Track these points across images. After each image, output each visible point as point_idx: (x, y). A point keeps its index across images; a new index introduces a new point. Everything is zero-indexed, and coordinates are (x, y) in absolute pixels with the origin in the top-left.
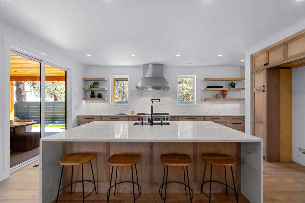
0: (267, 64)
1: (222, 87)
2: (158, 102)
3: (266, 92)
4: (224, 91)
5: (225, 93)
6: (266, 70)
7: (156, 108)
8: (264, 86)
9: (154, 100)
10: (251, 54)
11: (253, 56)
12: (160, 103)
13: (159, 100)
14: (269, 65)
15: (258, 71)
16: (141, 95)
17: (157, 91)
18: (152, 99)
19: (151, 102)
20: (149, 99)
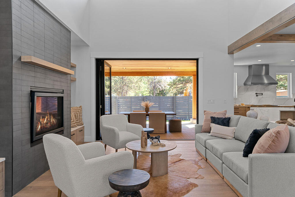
7: (259, 100)
12: (262, 97)
13: (261, 94)
16: (247, 90)
17: (260, 86)
18: (256, 93)
19: (255, 95)
20: (253, 93)
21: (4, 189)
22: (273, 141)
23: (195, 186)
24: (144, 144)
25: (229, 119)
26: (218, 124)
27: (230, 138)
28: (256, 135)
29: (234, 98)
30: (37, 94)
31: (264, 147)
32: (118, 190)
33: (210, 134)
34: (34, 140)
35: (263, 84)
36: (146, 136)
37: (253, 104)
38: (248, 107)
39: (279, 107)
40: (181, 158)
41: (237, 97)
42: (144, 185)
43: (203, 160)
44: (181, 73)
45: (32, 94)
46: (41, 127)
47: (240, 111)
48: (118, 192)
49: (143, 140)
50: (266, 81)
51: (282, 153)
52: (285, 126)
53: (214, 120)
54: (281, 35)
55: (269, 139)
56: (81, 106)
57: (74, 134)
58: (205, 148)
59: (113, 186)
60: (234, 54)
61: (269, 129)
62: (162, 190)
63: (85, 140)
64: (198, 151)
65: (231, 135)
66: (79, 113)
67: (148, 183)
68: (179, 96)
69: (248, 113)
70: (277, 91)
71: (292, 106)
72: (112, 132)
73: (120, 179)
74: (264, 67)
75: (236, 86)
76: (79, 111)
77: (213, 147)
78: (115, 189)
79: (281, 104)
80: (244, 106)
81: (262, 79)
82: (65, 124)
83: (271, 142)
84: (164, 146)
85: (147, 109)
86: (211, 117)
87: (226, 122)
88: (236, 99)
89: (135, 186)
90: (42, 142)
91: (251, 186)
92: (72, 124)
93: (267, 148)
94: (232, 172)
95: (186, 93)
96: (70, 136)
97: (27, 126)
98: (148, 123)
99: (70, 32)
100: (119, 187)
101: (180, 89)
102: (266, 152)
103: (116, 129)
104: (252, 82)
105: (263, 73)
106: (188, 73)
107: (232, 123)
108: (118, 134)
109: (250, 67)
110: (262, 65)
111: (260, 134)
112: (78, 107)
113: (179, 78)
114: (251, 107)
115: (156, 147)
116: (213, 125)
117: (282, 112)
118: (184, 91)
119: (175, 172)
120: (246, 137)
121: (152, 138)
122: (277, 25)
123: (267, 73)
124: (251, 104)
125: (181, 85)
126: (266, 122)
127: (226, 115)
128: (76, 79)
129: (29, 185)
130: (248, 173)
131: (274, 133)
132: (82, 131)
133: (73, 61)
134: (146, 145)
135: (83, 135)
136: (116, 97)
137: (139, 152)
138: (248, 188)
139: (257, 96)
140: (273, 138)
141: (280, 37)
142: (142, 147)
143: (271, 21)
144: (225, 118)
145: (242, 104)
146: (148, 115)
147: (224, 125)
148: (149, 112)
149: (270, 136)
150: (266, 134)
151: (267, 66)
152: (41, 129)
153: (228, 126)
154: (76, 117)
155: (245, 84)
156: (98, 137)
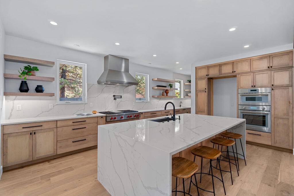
0: (208, 75)
1: (166, 87)
2: (120, 99)
3: (207, 93)
4: (167, 90)
5: (167, 91)
6: (207, 78)
7: (118, 105)
8: (206, 89)
9: (116, 97)
10: (196, 66)
11: (197, 68)
12: (121, 100)
13: (120, 97)
14: (209, 76)
15: (201, 78)
16: (102, 91)
17: (118, 86)
19: (113, 98)
20: (110, 95)
35: (122, 83)
38: (102, 117)
47: (89, 124)
50: (125, 80)
74: (123, 62)
75: (86, 84)
104: (108, 79)
105: (123, 69)
109: (106, 57)
110: (122, 58)
123: (127, 70)
145: (95, 112)
151: (127, 60)
155: (99, 82)
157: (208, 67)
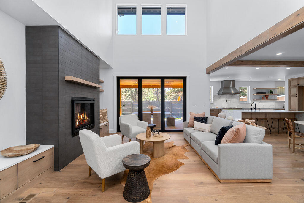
1: (265, 93)
3: (297, 97)
5: (267, 96)
6: (297, 87)
7: (228, 105)
8: (296, 94)
11: (289, 79)
12: (230, 102)
14: (299, 85)
15: (293, 87)
16: (220, 97)
17: (229, 95)
18: (226, 100)
19: (226, 101)
20: (224, 100)
21: (53, 166)
22: (235, 135)
23: (182, 164)
24: (148, 136)
25: (207, 118)
26: (199, 121)
27: (207, 131)
28: (224, 131)
29: (211, 103)
30: (75, 102)
31: (229, 139)
32: (128, 169)
33: (193, 129)
34: (74, 132)
35: (231, 93)
36: (150, 130)
37: (224, 107)
38: (221, 109)
39: (241, 109)
40: (174, 144)
41: (213, 102)
42: (146, 165)
43: (189, 146)
44: (175, 86)
45: (73, 102)
46: (79, 124)
47: (215, 112)
48: (129, 170)
49: (148, 133)
50: (233, 92)
51: (241, 143)
52: (243, 125)
53: (197, 119)
54: (242, 61)
55: (232, 133)
56: (107, 109)
57: (102, 128)
58: (190, 138)
59: (125, 166)
60: (211, 74)
61: (233, 126)
62: (160, 167)
63: (110, 132)
64: (185, 140)
65: (208, 130)
66: (105, 113)
67: (149, 164)
68: (174, 101)
69: (219, 114)
70: (240, 98)
71: (250, 108)
72: (127, 127)
73: (130, 161)
74: (231, 82)
75: (213, 95)
76: (105, 112)
77: (195, 138)
78: (126, 168)
79: (243, 107)
80: (218, 108)
81: (230, 90)
82: (96, 121)
83: (233, 136)
84: (162, 137)
85: (152, 110)
86: (194, 117)
87: (204, 120)
88: (212, 104)
89: (140, 166)
90: (79, 134)
91: (220, 166)
92: (101, 121)
93: (231, 140)
94: (207, 155)
95: (179, 99)
96: (99, 129)
97: (69, 123)
98: (152, 119)
99: (99, 59)
100: (129, 167)
101: (175, 96)
102: (230, 142)
103: (130, 125)
104: (224, 92)
105: (231, 86)
106: (180, 86)
107: (209, 121)
108: (132, 128)
109: (222, 82)
110: (230, 81)
111: (226, 129)
112: (105, 109)
113: (174, 89)
114: (223, 109)
115: (157, 137)
116: (196, 122)
117: (243, 113)
118: (178, 98)
119: (169, 155)
120: (218, 131)
121: (154, 132)
122: (239, 54)
123: (233, 86)
124: (222, 107)
125: (175, 94)
126: (231, 121)
127: (204, 115)
128: (103, 90)
129: (71, 163)
130: (217, 156)
131: (235, 129)
132: (107, 125)
133: (101, 78)
134: (150, 136)
135: (108, 128)
136: (131, 102)
137: (146, 141)
138: (218, 167)
139: (227, 101)
140: (235, 133)
141: (242, 63)
142: (147, 137)
143: (235, 52)
144: (204, 118)
145: (217, 107)
146: (152, 114)
147: (203, 122)
148: (153, 113)
149: (233, 131)
150: (230, 130)
151: (233, 81)
152: (79, 125)
153: (206, 123)
154: (103, 116)
155: (218, 94)
156: (118, 130)
157: (298, 79)
